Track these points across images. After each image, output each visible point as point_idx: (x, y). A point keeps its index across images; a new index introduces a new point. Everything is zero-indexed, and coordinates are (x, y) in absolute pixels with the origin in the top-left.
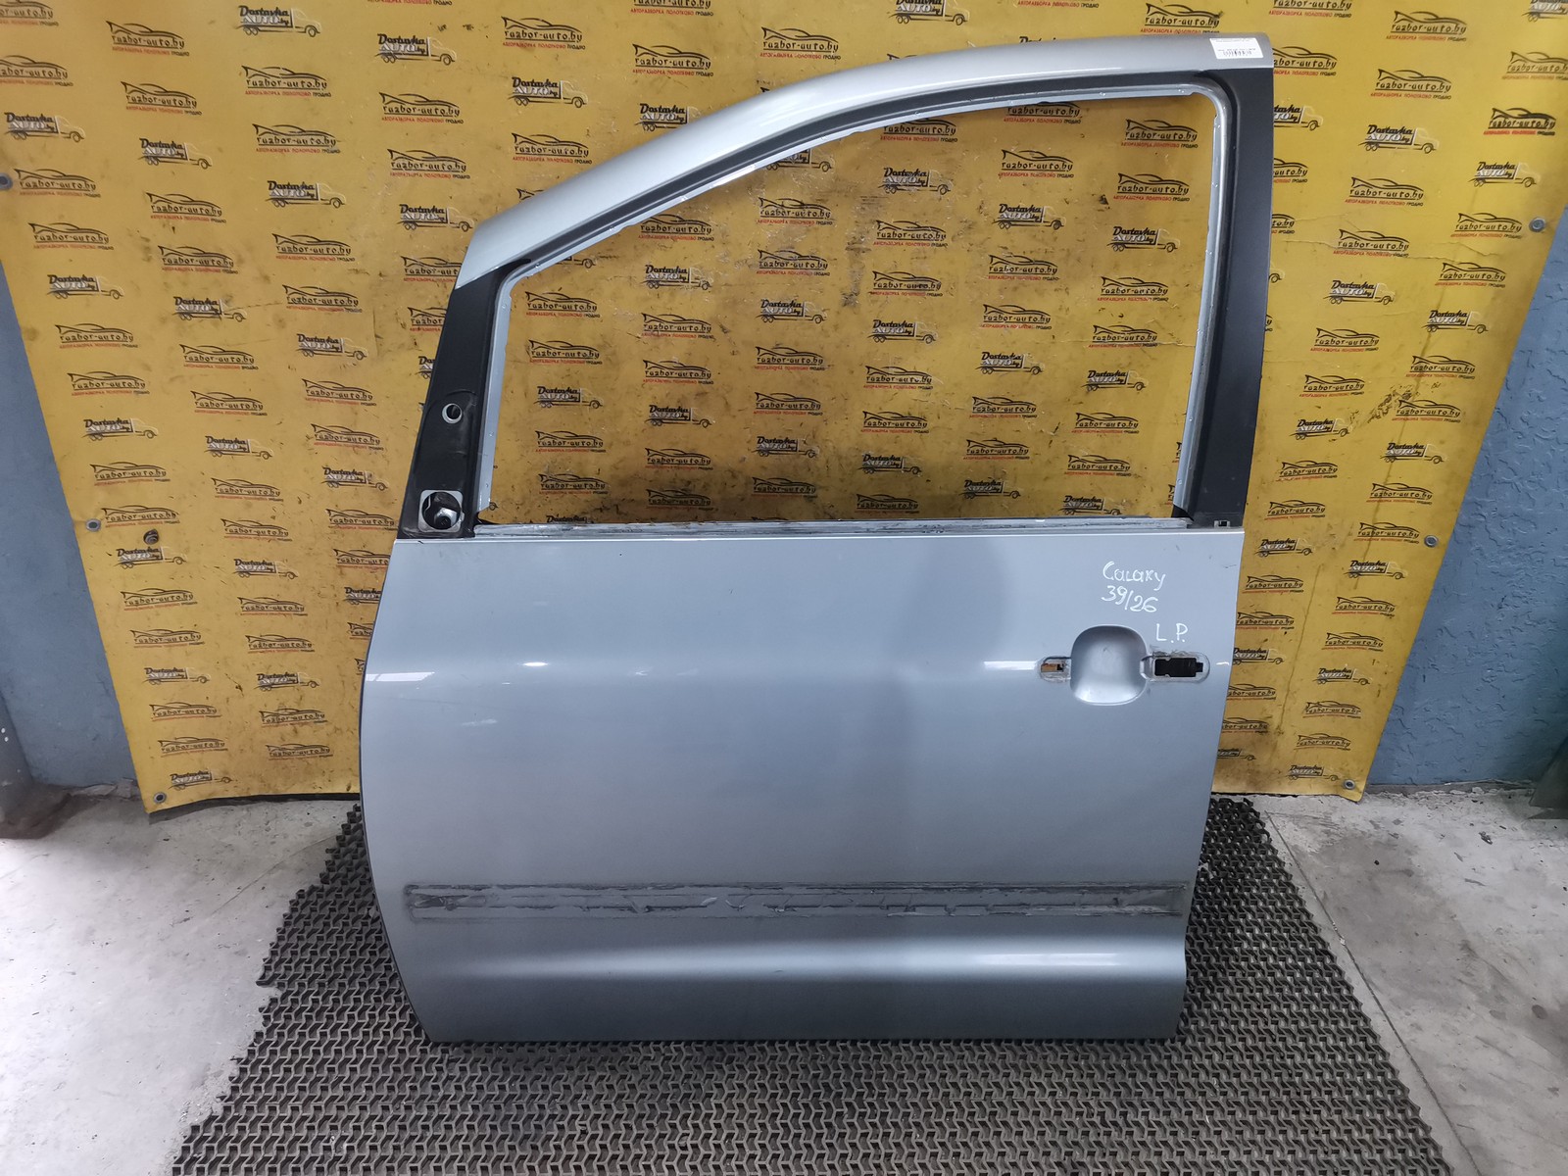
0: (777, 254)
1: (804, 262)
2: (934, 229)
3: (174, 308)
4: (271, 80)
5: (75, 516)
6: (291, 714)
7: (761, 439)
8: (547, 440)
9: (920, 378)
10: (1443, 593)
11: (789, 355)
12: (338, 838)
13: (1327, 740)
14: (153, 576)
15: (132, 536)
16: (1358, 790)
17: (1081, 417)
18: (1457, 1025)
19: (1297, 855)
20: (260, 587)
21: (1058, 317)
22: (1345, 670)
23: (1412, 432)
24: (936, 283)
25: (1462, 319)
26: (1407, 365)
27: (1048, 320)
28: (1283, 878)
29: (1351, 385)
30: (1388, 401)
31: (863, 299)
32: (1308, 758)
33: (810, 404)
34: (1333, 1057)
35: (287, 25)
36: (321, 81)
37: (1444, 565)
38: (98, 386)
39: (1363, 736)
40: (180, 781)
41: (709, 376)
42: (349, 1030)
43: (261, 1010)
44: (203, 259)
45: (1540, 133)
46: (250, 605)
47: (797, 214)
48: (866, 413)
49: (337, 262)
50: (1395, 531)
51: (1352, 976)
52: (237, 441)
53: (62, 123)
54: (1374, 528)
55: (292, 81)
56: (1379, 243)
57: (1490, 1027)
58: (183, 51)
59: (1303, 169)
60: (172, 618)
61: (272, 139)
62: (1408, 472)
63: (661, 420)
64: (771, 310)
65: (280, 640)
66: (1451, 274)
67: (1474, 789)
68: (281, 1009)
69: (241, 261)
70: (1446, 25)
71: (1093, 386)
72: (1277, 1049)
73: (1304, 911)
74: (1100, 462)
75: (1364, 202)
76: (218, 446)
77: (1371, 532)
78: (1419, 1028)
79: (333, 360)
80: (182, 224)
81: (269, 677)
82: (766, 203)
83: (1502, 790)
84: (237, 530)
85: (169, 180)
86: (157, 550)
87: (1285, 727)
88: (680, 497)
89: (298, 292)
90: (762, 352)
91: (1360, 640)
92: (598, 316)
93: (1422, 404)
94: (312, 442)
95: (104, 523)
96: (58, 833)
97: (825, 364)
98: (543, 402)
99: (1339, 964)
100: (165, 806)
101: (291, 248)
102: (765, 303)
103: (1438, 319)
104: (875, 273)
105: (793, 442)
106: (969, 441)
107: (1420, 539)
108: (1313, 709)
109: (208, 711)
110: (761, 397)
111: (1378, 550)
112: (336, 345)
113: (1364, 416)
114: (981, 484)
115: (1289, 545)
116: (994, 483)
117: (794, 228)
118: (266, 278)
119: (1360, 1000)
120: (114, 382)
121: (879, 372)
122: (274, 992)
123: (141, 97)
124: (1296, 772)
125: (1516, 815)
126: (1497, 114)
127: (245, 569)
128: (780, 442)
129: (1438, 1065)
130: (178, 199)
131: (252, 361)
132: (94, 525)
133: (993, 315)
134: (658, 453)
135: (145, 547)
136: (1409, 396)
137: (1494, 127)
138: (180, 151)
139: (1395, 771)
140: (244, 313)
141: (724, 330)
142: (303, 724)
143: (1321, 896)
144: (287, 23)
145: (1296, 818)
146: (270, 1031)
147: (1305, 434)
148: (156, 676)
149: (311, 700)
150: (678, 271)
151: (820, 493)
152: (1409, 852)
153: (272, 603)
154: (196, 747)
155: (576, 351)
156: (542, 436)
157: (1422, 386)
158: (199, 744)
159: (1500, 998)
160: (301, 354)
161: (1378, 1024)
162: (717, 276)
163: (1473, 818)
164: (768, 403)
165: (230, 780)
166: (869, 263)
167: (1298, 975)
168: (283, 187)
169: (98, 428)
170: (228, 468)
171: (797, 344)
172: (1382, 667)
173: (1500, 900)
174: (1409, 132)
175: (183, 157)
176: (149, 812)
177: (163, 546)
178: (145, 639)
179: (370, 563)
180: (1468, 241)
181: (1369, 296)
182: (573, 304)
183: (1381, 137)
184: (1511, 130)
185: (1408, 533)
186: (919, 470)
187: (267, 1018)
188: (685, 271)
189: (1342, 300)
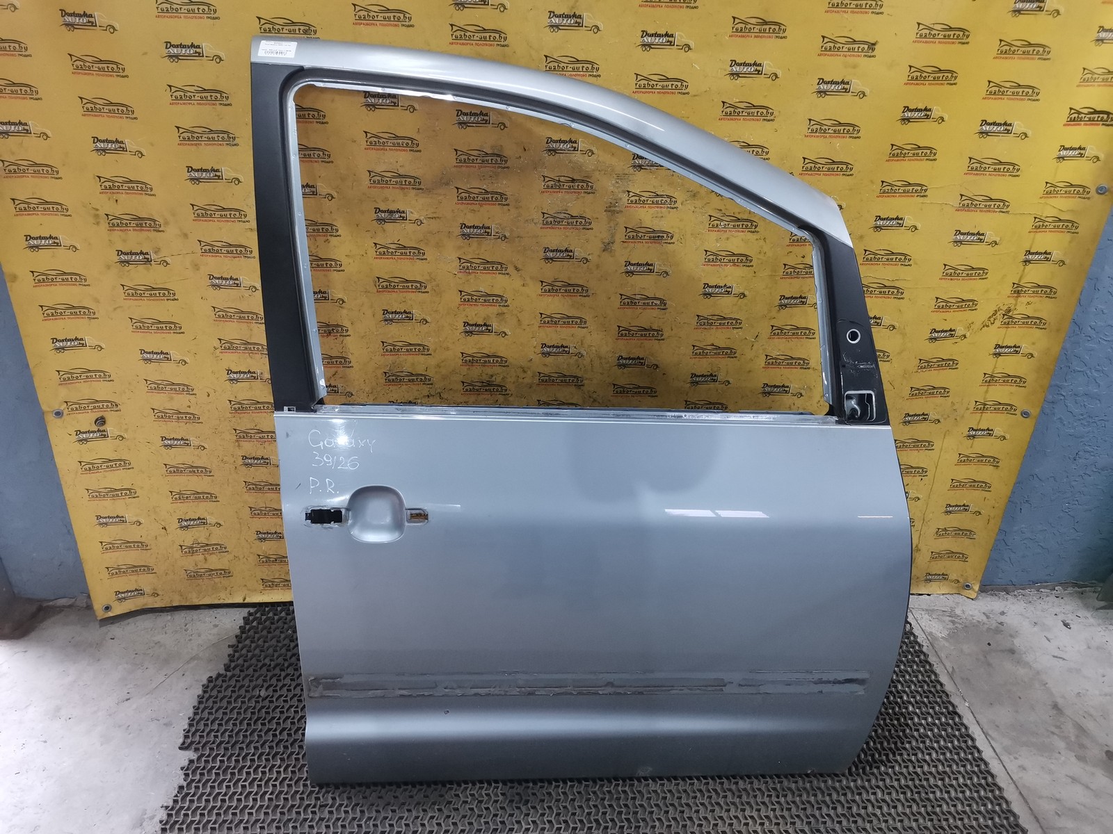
0: (556, 215)
1: (575, 220)
2: (668, 196)
3: (116, 258)
4: (188, 94)
5: (44, 407)
6: (202, 547)
7: (544, 345)
8: (389, 348)
9: (658, 302)
10: (1034, 450)
11: (564, 286)
12: (236, 637)
13: (951, 554)
14: (103, 449)
15: (86, 421)
16: (974, 590)
17: (774, 328)
18: (1052, 767)
19: (931, 637)
20: (179, 456)
21: (758, 259)
22: (964, 505)
23: (1012, 336)
24: (670, 235)
25: (1048, 256)
26: (1008, 289)
27: (751, 261)
28: (922, 657)
29: (968, 304)
30: (994, 314)
31: (616, 247)
32: (938, 567)
33: (579, 321)
34: (963, 792)
35: (200, 55)
36: (225, 95)
37: (1035, 430)
38: (61, 314)
39: (977, 554)
40: (121, 596)
41: (506, 301)
42: (247, 784)
43: (182, 769)
44: (139, 222)
45: (1103, 124)
46: (172, 469)
47: (570, 187)
48: (619, 327)
49: (237, 224)
50: (1000, 407)
51: (975, 730)
52: (162, 353)
53: (34, 127)
54: (985, 404)
55: (203, 95)
56: (988, 203)
57: (1076, 768)
58: (124, 74)
59: (934, 151)
60: (116, 479)
61: (190, 137)
62: (1010, 364)
63: (471, 332)
64: (551, 255)
65: (194, 494)
66: (1040, 225)
67: (1056, 588)
68: (197, 768)
69: (167, 223)
70: (1037, 49)
71: (783, 306)
72: (923, 786)
73: (939, 682)
74: (788, 359)
75: (977, 174)
76: (149, 357)
77: (983, 407)
78: (1024, 769)
79: (234, 293)
80: (122, 197)
81: (186, 521)
82: (547, 179)
83: (1077, 589)
84: (163, 415)
85: (114, 166)
86: (104, 431)
87: (922, 546)
88: (485, 386)
89: (209, 245)
90: (544, 284)
91: (975, 484)
92: (426, 259)
93: (1019, 317)
94: (218, 351)
95: (66, 412)
96: (33, 634)
97: (590, 292)
98: (386, 320)
99: (965, 721)
100: (110, 614)
101: (203, 213)
102: (546, 250)
103: (1030, 256)
104: (626, 228)
105: (567, 347)
106: (694, 346)
107: (1018, 412)
108: (942, 533)
109: (142, 545)
110: (543, 316)
111: (987, 420)
112: (236, 282)
113: (978, 325)
114: (703, 376)
115: (924, 417)
116: (711, 375)
117: (567, 196)
118: (186, 236)
119: (981, 748)
120: (73, 311)
121: (629, 298)
122: (191, 755)
123: (92, 107)
124: (929, 578)
125: (1087, 606)
126: (1073, 111)
127: (169, 443)
128: (557, 347)
129: (1040, 797)
130: (120, 180)
131: (174, 294)
132: (59, 414)
133: (711, 257)
134: (470, 356)
135: (95, 428)
136: (1010, 311)
137: (1070, 121)
138: (122, 145)
139: (1000, 576)
140: (168, 260)
141: (517, 269)
142: (211, 554)
143: (950, 670)
144: (199, 53)
145: (930, 611)
146: (189, 785)
147: (935, 339)
148: (103, 521)
149: (217, 536)
150: (483, 227)
151: (585, 382)
152: (1011, 636)
153: (189, 468)
154: (133, 571)
155: (410, 284)
156: (385, 344)
157: (1019, 304)
158: (135, 569)
159: (1082, 746)
160: (211, 289)
161: (995, 767)
162: (512, 231)
163: (1057, 610)
164: (549, 320)
165: (158, 595)
166: (621, 220)
167: (936, 730)
168: (198, 171)
169: (61, 344)
170: (156, 372)
171: (569, 278)
172: (991, 503)
173: (1078, 671)
174: (1010, 125)
175: (124, 150)
176: (99, 618)
177: (110, 428)
178: (96, 495)
179: (260, 438)
180: (1053, 201)
181: (981, 241)
182: (408, 251)
183: (988, 129)
184: (1083, 123)
185: (1009, 408)
186: (657, 366)
187: (187, 775)
188: (489, 228)
189: (961, 244)
